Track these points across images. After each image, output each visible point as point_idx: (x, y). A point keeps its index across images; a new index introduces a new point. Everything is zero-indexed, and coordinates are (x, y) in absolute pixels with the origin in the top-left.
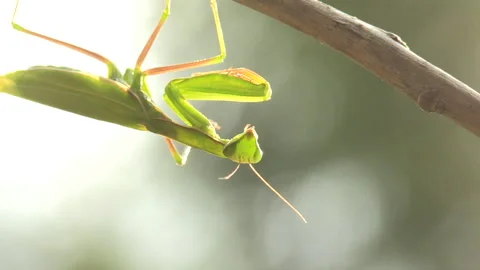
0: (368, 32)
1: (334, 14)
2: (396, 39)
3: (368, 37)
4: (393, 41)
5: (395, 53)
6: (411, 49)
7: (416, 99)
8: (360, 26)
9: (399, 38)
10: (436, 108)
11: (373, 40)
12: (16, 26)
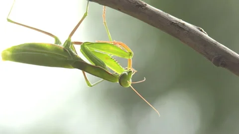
0: (187, 27)
1: (171, 18)
2: (201, 30)
3: (187, 29)
4: (200, 31)
5: (200, 37)
6: (209, 35)
7: (211, 60)
8: (183, 24)
9: (203, 30)
10: (221, 64)
11: (190, 31)
12: (9, 20)
